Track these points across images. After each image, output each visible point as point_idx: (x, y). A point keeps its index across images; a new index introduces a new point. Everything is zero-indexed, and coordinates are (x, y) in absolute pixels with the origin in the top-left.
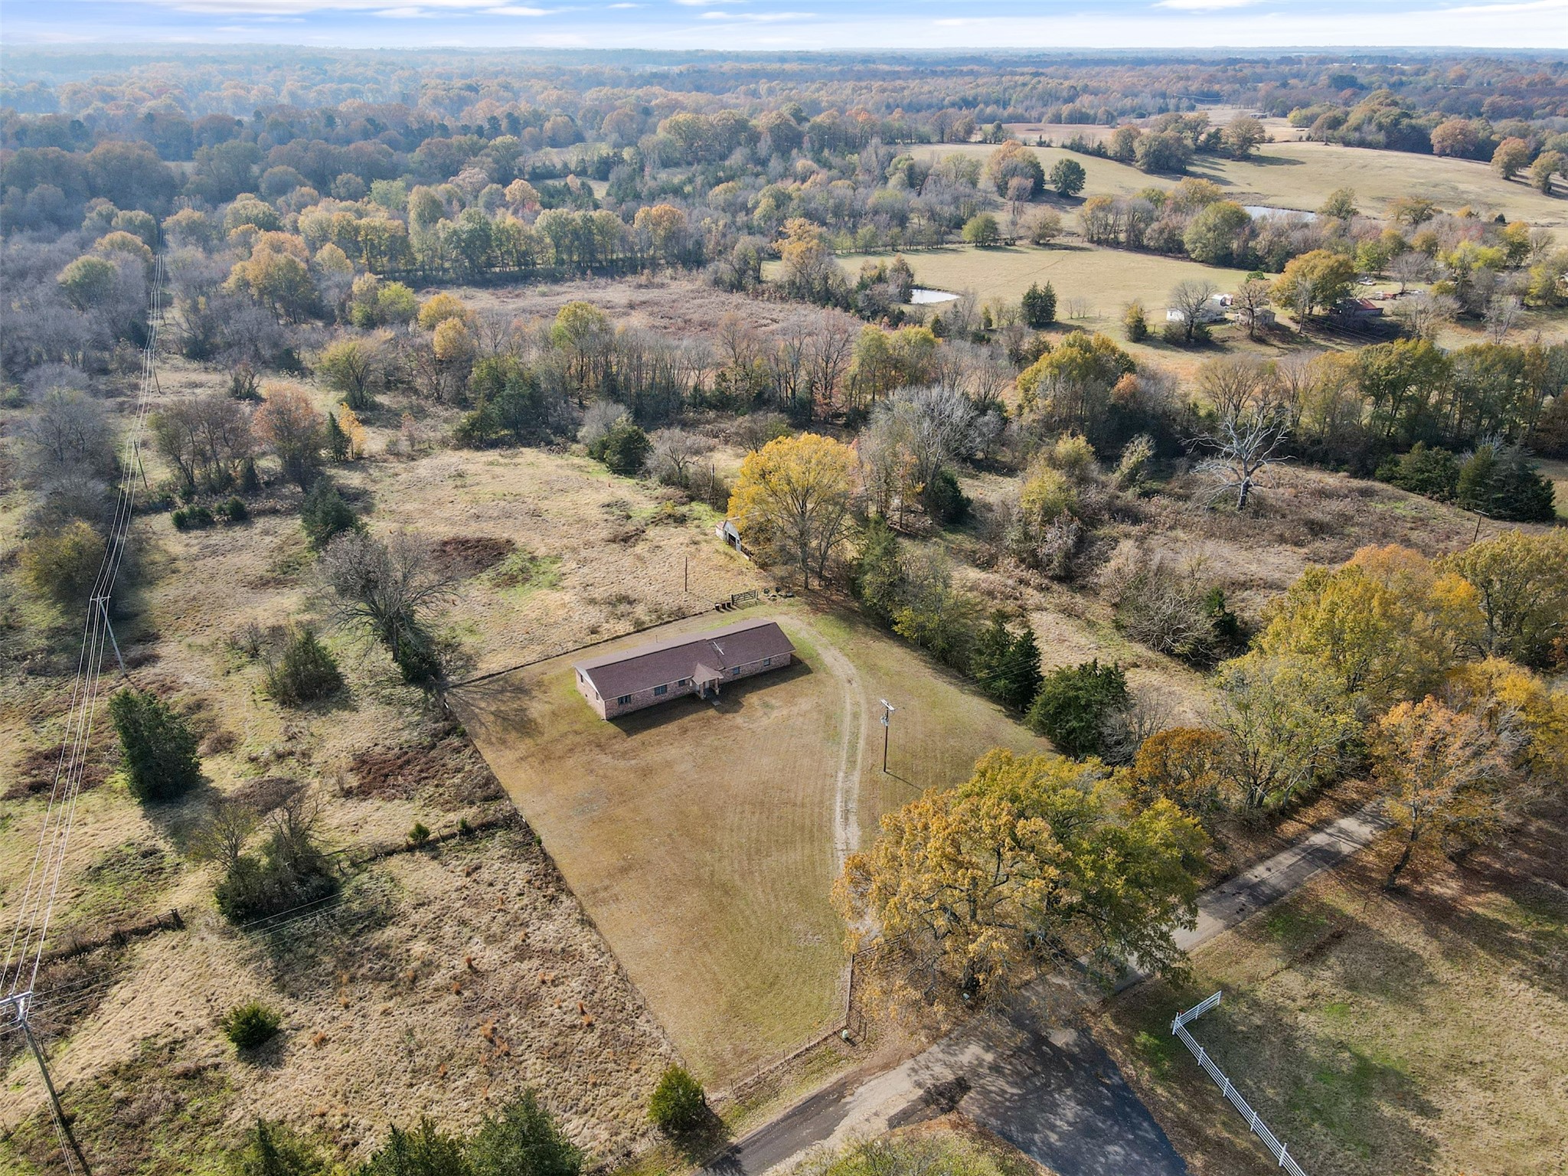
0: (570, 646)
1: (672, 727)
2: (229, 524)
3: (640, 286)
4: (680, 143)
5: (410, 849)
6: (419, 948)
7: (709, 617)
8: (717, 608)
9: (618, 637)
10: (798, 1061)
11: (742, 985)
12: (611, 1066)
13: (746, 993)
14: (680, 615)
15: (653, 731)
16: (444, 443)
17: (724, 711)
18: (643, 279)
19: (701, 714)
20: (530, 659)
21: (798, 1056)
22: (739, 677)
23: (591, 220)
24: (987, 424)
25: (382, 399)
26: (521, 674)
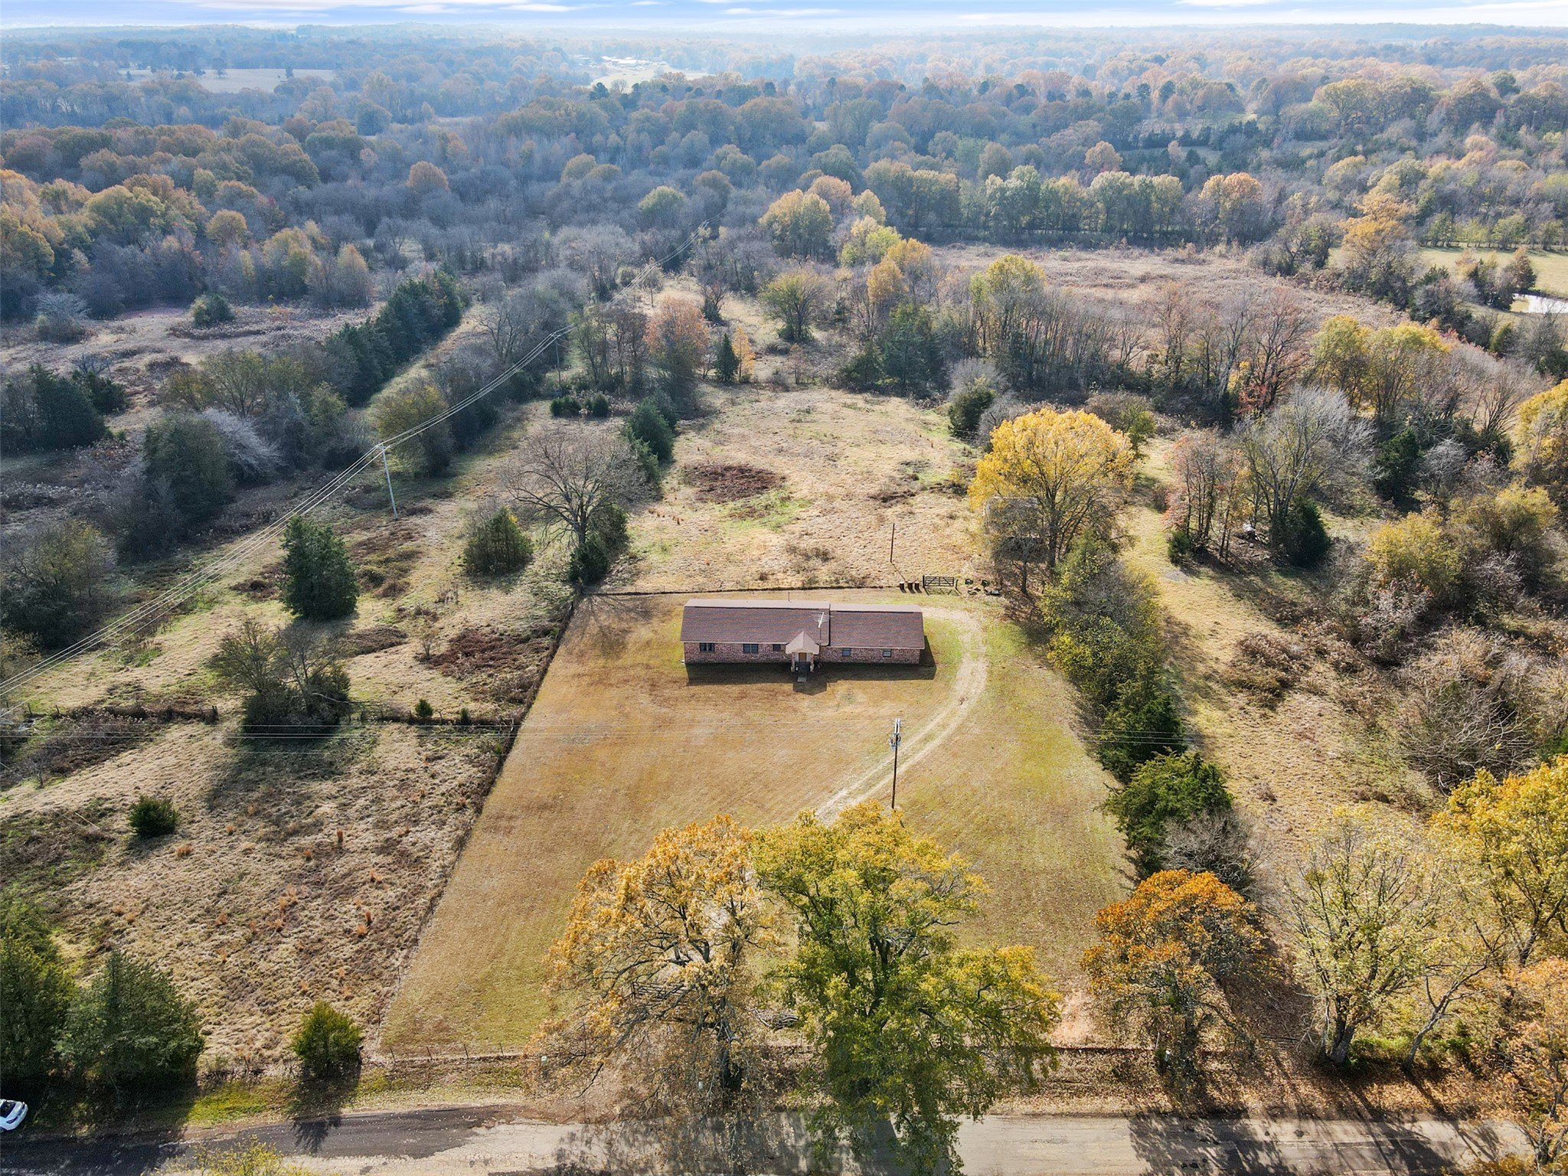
0: (728, 586)
1: (734, 689)
2: (589, 418)
3: (1177, 260)
4: (1335, 114)
5: (411, 721)
6: (327, 808)
7: (886, 592)
8: (902, 587)
9: (780, 589)
10: (480, 1065)
11: (518, 962)
12: (335, 983)
13: (513, 973)
14: (860, 584)
15: (715, 687)
16: (827, 381)
17: (799, 689)
18: (1182, 253)
19: (776, 686)
20: (684, 588)
21: (485, 1059)
22: (847, 660)
23: (1151, 186)
24: (1439, 457)
25: (817, 334)
26: (664, 599)
